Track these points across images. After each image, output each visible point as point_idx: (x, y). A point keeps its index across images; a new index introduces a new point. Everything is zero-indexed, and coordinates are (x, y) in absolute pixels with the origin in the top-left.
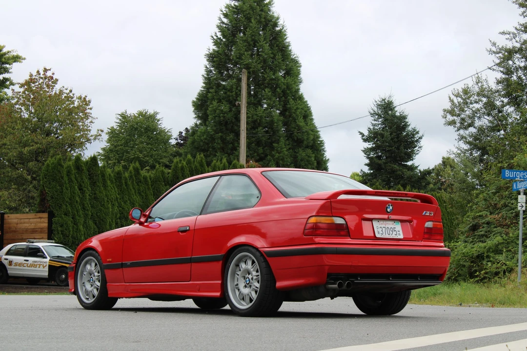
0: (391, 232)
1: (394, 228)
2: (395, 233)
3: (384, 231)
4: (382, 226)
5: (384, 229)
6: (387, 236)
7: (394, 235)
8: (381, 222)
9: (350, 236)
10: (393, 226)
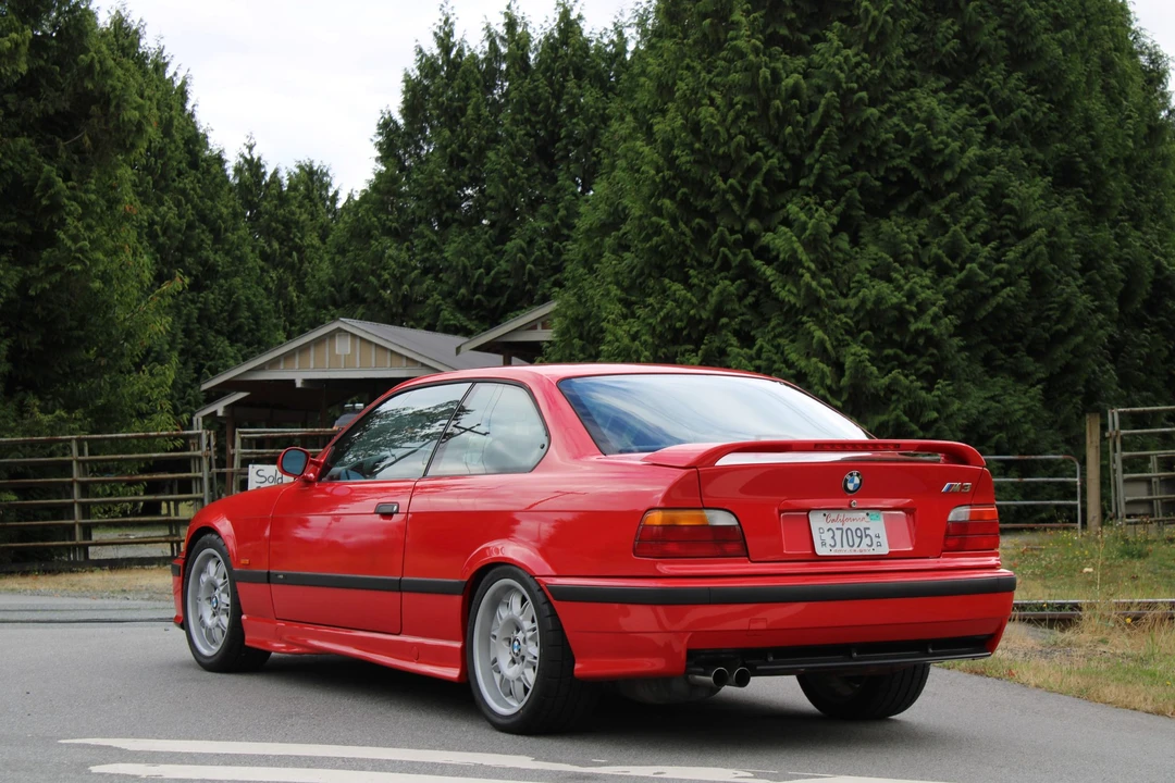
0: (857, 540)
1: (865, 529)
2: (866, 541)
3: (838, 538)
4: (834, 526)
5: (838, 533)
6: (847, 551)
7: (863, 546)
8: (834, 515)
9: (748, 556)
10: (862, 525)
